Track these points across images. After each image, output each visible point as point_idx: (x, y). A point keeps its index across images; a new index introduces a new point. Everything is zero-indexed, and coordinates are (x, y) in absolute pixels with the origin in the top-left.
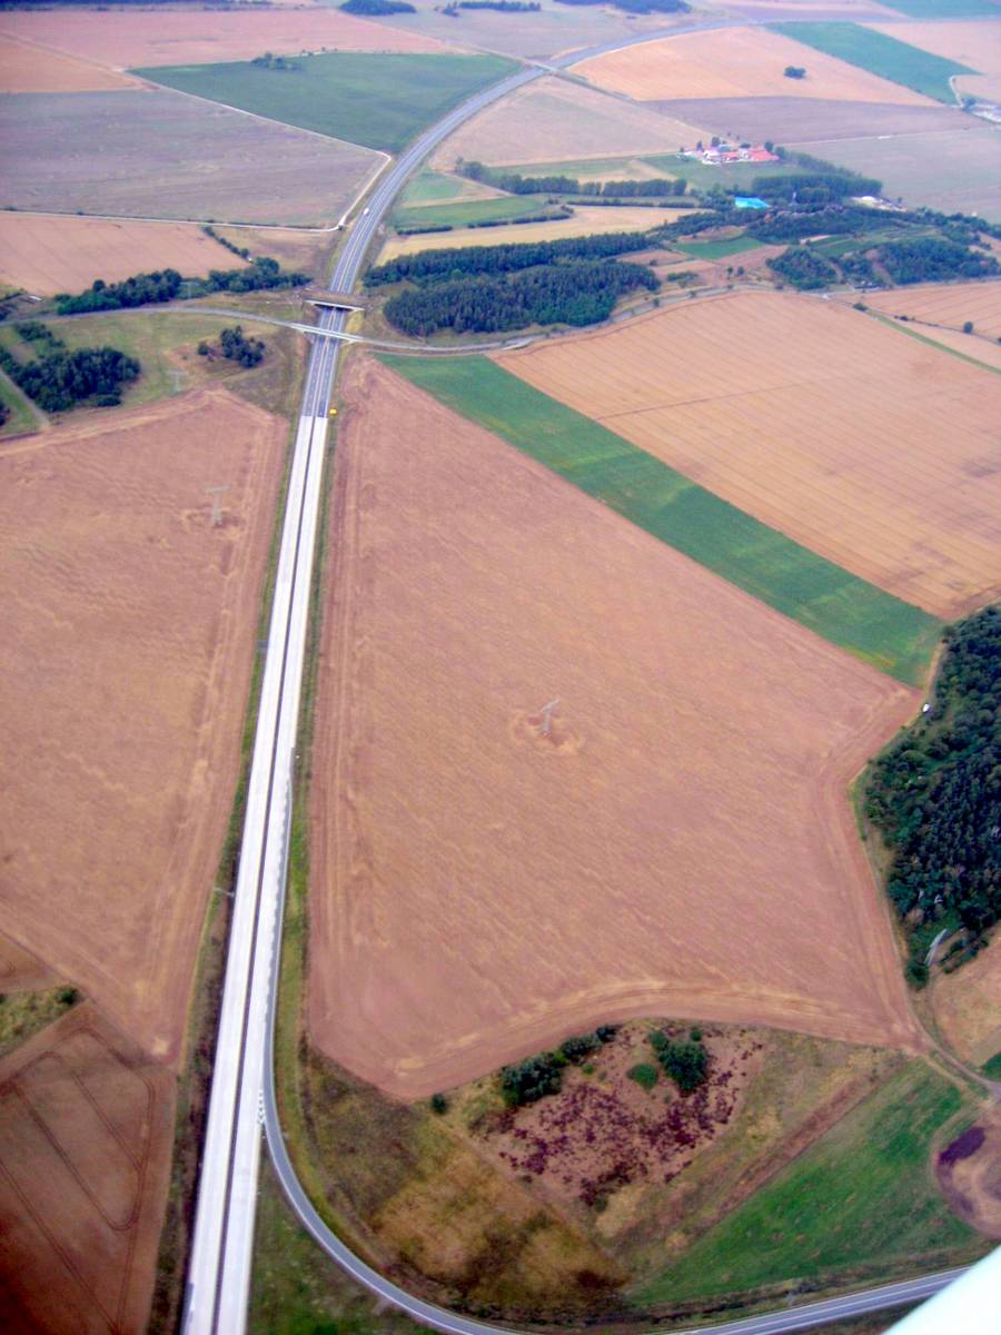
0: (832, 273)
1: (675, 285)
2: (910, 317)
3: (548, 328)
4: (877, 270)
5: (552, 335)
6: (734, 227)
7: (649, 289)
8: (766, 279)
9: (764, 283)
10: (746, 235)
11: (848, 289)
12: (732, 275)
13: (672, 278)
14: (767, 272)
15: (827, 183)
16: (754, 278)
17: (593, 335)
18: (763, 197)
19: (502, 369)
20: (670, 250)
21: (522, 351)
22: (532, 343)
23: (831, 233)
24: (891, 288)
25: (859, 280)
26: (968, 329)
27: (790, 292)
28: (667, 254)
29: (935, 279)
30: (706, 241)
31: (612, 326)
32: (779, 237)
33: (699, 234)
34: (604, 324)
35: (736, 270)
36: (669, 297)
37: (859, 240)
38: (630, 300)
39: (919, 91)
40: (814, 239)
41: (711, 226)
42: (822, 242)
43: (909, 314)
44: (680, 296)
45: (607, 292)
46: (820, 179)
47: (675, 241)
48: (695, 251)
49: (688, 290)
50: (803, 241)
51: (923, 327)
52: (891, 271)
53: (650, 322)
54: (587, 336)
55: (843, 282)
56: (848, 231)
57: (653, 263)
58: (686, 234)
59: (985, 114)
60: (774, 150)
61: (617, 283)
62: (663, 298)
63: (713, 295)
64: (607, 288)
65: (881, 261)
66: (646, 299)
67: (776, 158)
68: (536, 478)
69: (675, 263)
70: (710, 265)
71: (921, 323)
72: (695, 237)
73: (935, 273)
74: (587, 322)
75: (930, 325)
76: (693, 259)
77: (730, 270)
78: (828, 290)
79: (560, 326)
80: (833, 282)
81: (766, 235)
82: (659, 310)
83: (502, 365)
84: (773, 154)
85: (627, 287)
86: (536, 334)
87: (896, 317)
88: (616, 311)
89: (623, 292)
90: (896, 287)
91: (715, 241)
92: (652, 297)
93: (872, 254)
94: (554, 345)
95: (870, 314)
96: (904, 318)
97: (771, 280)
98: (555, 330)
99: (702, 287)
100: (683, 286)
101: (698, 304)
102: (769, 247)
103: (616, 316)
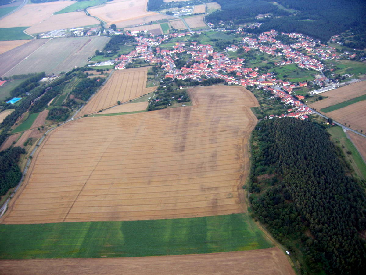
0: (67, 110)
1: (28, 146)
2: (101, 110)
3: (7, 195)
4: (77, 100)
5: (12, 196)
6: (24, 113)
7: (23, 154)
8: (52, 125)
9: (52, 126)
10: (31, 113)
11: (76, 112)
12: (41, 130)
13: (26, 144)
14: (49, 122)
15: (31, 81)
16: (48, 127)
17: (24, 185)
18: (17, 96)
19: (9, 225)
20: (13, 134)
21: (8, 211)
22: (8, 205)
23: (54, 97)
24: (86, 104)
25: (75, 107)
26: (119, 103)
27: (62, 124)
28: (15, 136)
29: (93, 93)
30: (21, 123)
31: (26, 176)
32: (41, 108)
33: (17, 122)
34: (23, 178)
35: (40, 128)
36: (31, 152)
37: (63, 95)
38: (22, 163)
39: (21, 40)
40: (51, 102)
41: (18, 117)
42: (53, 102)
43: (99, 108)
44: (34, 149)
45: (13, 166)
46: (28, 81)
47: (11, 130)
48: (21, 129)
49: (34, 145)
50: (49, 104)
51: (107, 110)
52: (81, 99)
53: (35, 166)
54: (23, 187)
55: (72, 111)
56: (58, 94)
57: (14, 143)
58: (13, 125)
59: (43, 37)
60: (3, 79)
61: (14, 160)
62: (30, 154)
63: (43, 141)
64: (12, 164)
65: (76, 97)
66: (26, 158)
67: (5, 81)
68: (73, 267)
69: (19, 138)
70: (31, 131)
71: (106, 109)
72: (16, 124)
73: (92, 91)
74: (18, 181)
75: (108, 109)
76: (23, 133)
77: (39, 129)
78: (72, 116)
79: (11, 190)
80: (70, 113)
81: (37, 110)
82: (34, 159)
83: (7, 223)
84: (3, 81)
85: (17, 159)
86: (6, 200)
87: (98, 112)
88: (22, 170)
89: (18, 161)
90: (87, 102)
91: (23, 122)
92: (27, 156)
93: (72, 97)
94: (16, 200)
95: (90, 116)
96: (100, 111)
97: (53, 124)
98: (11, 194)
99: (37, 141)
100: (31, 145)
101: (42, 148)
102: (41, 113)
103: (23, 172)
